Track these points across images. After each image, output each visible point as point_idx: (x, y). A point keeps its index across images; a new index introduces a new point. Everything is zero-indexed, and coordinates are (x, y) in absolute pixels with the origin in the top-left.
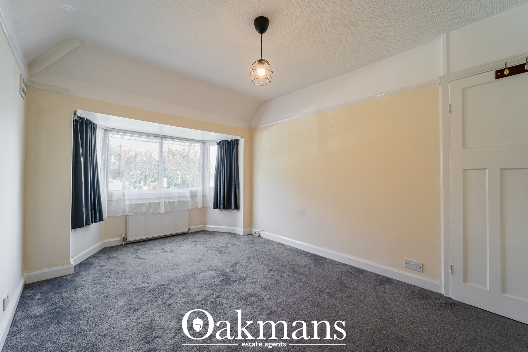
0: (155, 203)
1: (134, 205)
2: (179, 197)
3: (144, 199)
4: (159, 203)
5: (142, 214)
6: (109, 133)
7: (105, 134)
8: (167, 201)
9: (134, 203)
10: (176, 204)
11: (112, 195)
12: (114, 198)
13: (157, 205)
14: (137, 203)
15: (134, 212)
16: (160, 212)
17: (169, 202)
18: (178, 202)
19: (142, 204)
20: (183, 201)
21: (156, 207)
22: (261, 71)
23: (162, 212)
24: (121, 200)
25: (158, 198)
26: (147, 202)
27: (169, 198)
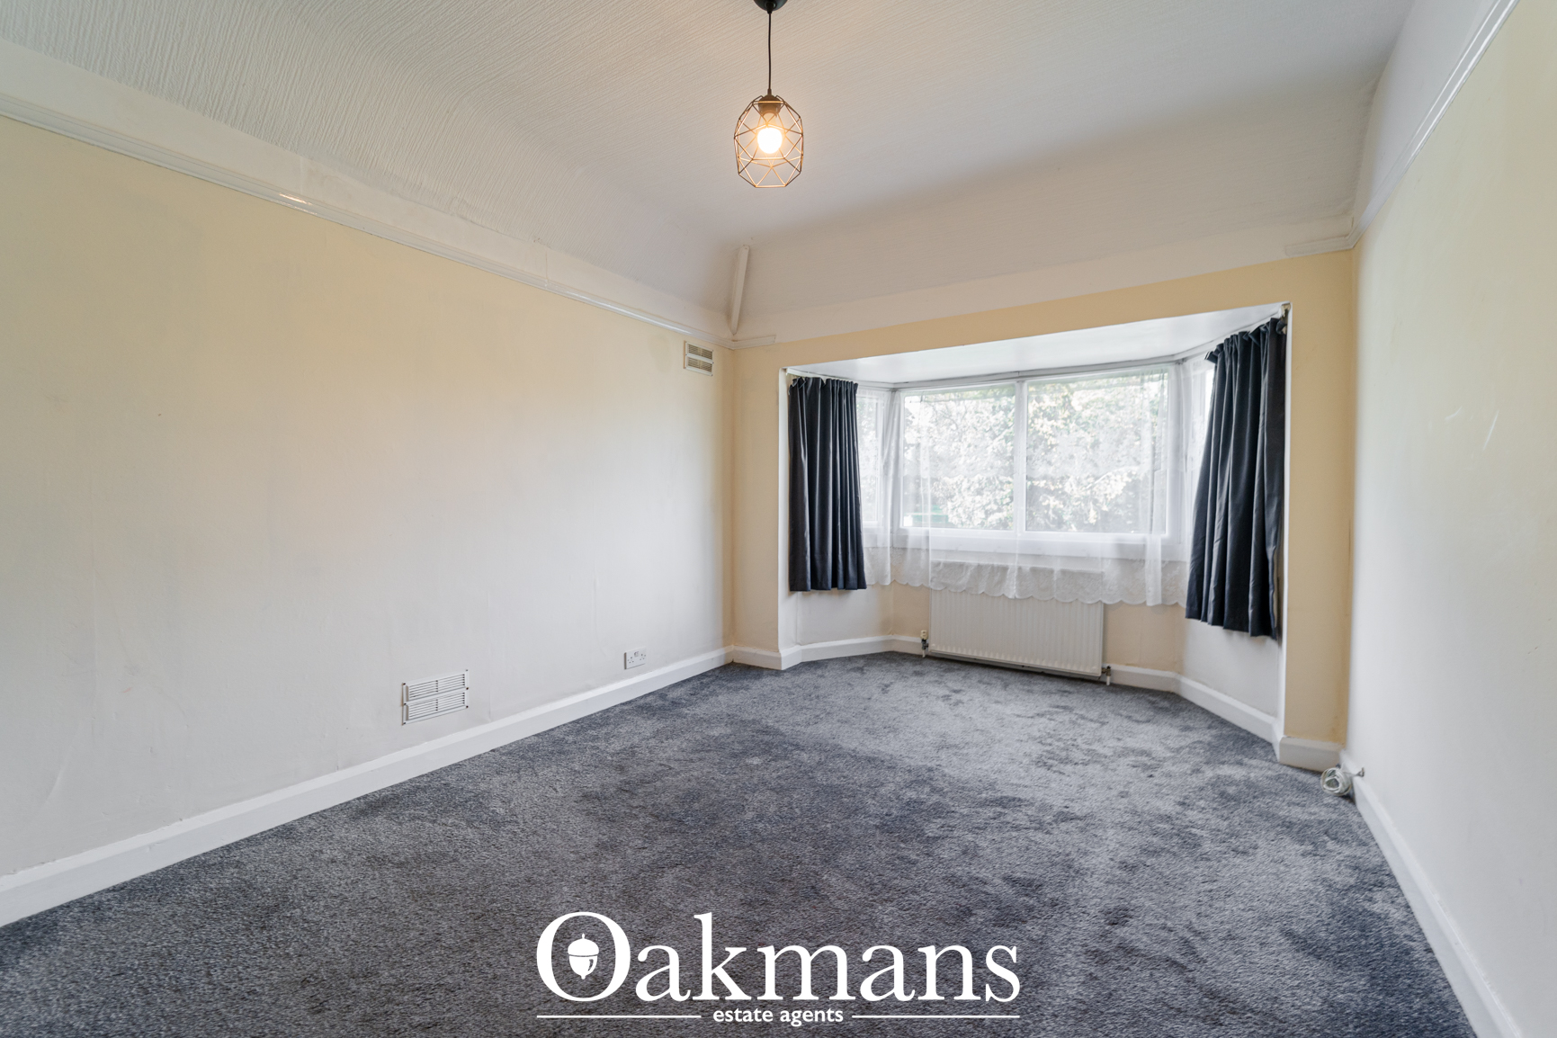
0: (993, 567)
1: (941, 565)
2: (1069, 558)
3: (965, 553)
4: (1005, 569)
5: (959, 591)
6: (901, 394)
7: (892, 399)
8: (1027, 565)
9: (942, 560)
10: (1055, 578)
11: (906, 537)
12: (910, 545)
13: (999, 574)
14: (951, 560)
15: (943, 583)
16: (1006, 595)
17: (1034, 570)
18: (1064, 572)
19: (961, 566)
20: (1082, 574)
21: (997, 578)
22: (770, 139)
23: (1010, 597)
24: (919, 549)
25: (1002, 555)
26: (973, 561)
27: (1037, 557)
